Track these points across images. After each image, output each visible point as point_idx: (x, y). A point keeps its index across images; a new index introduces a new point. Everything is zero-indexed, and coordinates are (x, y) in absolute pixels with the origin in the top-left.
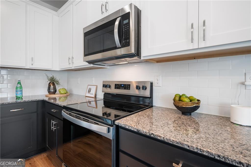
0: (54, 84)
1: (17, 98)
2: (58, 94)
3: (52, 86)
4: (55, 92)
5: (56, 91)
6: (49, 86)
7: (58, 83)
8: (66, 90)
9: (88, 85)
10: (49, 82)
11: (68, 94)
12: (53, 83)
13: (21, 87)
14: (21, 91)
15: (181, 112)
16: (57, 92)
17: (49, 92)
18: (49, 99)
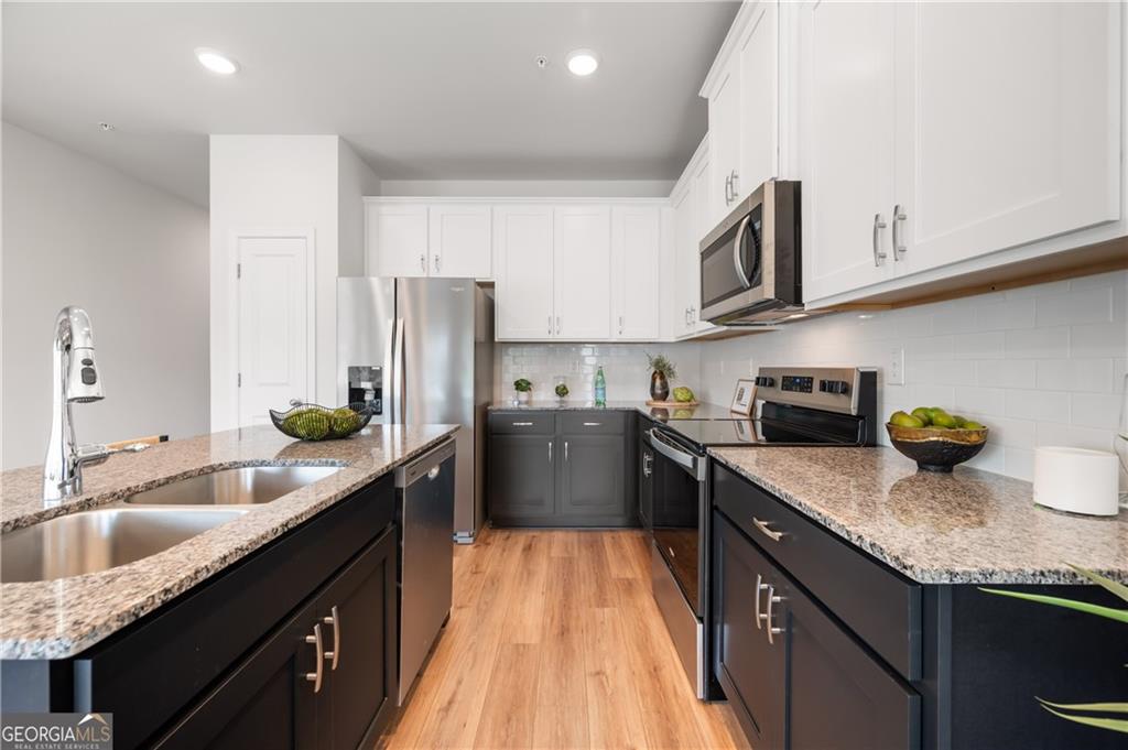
0: (662, 377)
1: (598, 403)
2: (671, 401)
3: (658, 382)
4: (664, 396)
5: (667, 393)
6: (654, 379)
7: (671, 373)
8: (688, 391)
9: (740, 380)
10: (653, 370)
11: (693, 403)
12: (661, 373)
13: (603, 382)
14: (604, 389)
15: (915, 462)
16: (670, 396)
17: (653, 394)
18: (654, 411)
